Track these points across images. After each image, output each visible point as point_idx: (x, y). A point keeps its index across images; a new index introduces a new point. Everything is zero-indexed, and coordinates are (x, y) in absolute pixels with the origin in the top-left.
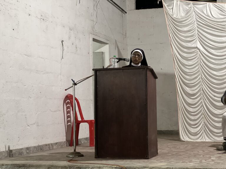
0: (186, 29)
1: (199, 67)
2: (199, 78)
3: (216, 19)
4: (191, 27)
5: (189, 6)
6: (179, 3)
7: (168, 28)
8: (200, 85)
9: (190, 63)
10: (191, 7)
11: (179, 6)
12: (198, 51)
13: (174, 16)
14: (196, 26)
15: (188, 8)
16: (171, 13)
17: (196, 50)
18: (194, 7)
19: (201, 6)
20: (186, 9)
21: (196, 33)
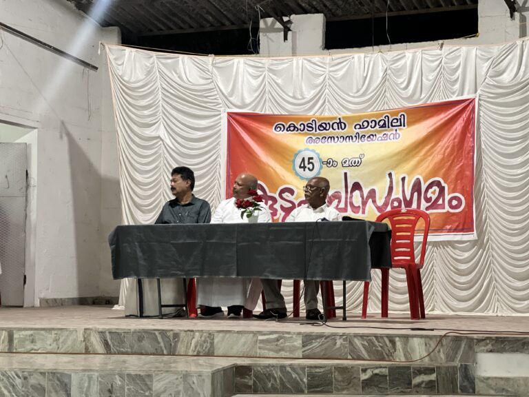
0: (143, 103)
3: (193, 85)
4: (152, 99)
5: (152, 60)
6: (135, 56)
7: (114, 101)
10: (154, 63)
11: (135, 60)
12: (161, 142)
13: (125, 78)
14: (160, 98)
15: (148, 65)
16: (120, 73)
17: (158, 142)
18: (159, 63)
19: (169, 61)
20: (146, 66)
21: (160, 111)
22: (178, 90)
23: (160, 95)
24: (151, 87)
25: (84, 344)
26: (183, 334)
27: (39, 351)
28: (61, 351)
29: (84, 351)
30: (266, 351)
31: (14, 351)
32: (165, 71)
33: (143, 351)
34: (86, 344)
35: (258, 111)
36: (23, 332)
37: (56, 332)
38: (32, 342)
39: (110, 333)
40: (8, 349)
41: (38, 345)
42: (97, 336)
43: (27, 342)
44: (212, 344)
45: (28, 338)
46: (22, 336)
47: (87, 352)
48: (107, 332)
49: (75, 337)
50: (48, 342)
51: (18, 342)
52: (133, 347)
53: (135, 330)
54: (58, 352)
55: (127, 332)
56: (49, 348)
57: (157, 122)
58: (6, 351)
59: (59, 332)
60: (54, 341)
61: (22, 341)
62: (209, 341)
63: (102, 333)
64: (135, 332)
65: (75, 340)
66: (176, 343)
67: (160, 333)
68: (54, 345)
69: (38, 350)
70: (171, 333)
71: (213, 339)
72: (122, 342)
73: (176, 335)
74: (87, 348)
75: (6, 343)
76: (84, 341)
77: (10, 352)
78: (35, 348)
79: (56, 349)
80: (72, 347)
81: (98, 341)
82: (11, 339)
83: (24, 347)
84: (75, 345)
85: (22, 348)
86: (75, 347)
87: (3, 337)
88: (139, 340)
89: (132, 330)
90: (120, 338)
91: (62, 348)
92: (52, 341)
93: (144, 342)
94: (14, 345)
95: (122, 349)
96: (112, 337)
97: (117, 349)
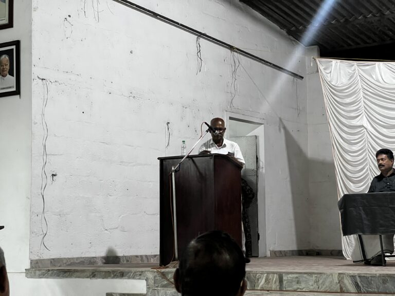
0: (348, 100)
1: (366, 155)
2: (366, 169)
3: (388, 85)
4: (355, 97)
5: (353, 68)
6: (339, 65)
7: (325, 100)
8: (368, 179)
9: (355, 148)
10: (355, 70)
11: (340, 68)
12: (365, 130)
13: (332, 83)
14: (362, 96)
15: (351, 72)
16: (329, 79)
17: (362, 130)
18: (359, 69)
19: (367, 68)
20: (349, 73)
21: (362, 106)
22: (376, 89)
23: (362, 94)
24: (354, 88)
25: (339, 285)
27: (304, 290)
28: (321, 291)
29: (339, 291)
31: (284, 289)
32: (365, 75)
33: (387, 291)
34: (340, 285)
36: (290, 275)
37: (316, 276)
38: (298, 283)
39: (359, 277)
40: (280, 288)
41: (303, 285)
42: (349, 279)
43: (294, 283)
45: (294, 279)
46: (289, 278)
47: (342, 291)
48: (357, 276)
49: (332, 279)
50: (311, 283)
51: (287, 283)
52: (380, 287)
53: (380, 274)
54: (319, 291)
55: (374, 276)
56: (312, 287)
57: (360, 115)
58: (278, 289)
59: (318, 276)
60: (315, 282)
61: (288, 281)
63: (353, 277)
64: (380, 276)
65: (331, 282)
68: (315, 285)
69: (302, 289)
72: (370, 283)
74: (341, 288)
75: (278, 283)
76: (339, 282)
77: (281, 290)
78: (301, 287)
79: (317, 289)
80: (330, 288)
81: (350, 283)
82: (281, 281)
83: (292, 287)
84: (331, 286)
85: (290, 287)
86: (332, 287)
87: (275, 279)
88: (383, 283)
89: (378, 275)
90: (368, 281)
91: (321, 288)
92: (313, 282)
93: (388, 284)
94: (284, 285)
95: (370, 290)
96: (361, 280)
97: (366, 290)
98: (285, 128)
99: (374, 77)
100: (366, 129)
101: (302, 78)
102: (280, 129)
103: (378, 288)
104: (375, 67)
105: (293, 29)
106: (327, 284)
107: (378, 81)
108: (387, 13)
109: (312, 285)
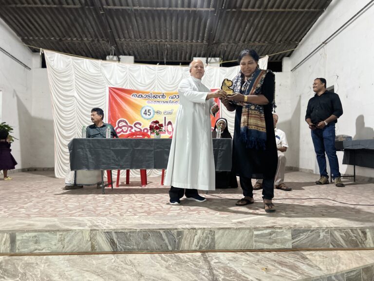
3: (91, 73)
4: (70, 78)
5: (69, 60)
11: (60, 59)
13: (54, 67)
16: (52, 64)
17: (73, 99)
18: (73, 61)
22: (84, 75)
23: (74, 77)
24: (69, 73)
25: (90, 243)
26: (186, 232)
27: (44, 251)
28: (68, 250)
29: (90, 250)
30: (261, 244)
31: (17, 252)
32: (77, 65)
34: (92, 243)
35: (124, 87)
36: (26, 234)
37: (61, 233)
38: (36, 243)
39: (115, 232)
40: (11, 250)
41: (43, 245)
42: (104, 236)
43: (31, 243)
44: (213, 239)
45: (31, 239)
46: (24, 238)
47: (94, 250)
48: (113, 232)
50: (54, 242)
51: (21, 243)
52: (140, 243)
53: (141, 229)
54: (63, 252)
55: (133, 232)
56: (54, 248)
58: (8, 253)
59: (64, 233)
60: (59, 241)
61: (23, 241)
62: (210, 237)
63: (108, 233)
64: (141, 231)
65: (80, 240)
66: (180, 239)
67: (164, 232)
68: (59, 245)
69: (42, 250)
70: (175, 231)
71: (214, 235)
72: (129, 240)
73: (180, 233)
74: (93, 247)
75: (8, 244)
76: (90, 240)
77: (13, 254)
78: (40, 248)
79: (61, 249)
80: (78, 247)
81: (103, 240)
82: (13, 240)
83: (27, 248)
84: (80, 244)
85: (25, 248)
86: (81, 246)
87: (4, 239)
88: (144, 238)
89: (138, 230)
90: (126, 237)
91: (67, 247)
92: (56, 241)
93: (149, 240)
94: (17, 246)
95: (128, 247)
96: (118, 237)
97: (123, 247)
98: (17, 96)
99: (82, 67)
100: (75, 98)
101: (30, 69)
102: (14, 97)
103: (138, 245)
104: (83, 62)
105: (26, 38)
106: (75, 242)
107: (85, 70)
108: (85, 39)
109: (55, 245)
